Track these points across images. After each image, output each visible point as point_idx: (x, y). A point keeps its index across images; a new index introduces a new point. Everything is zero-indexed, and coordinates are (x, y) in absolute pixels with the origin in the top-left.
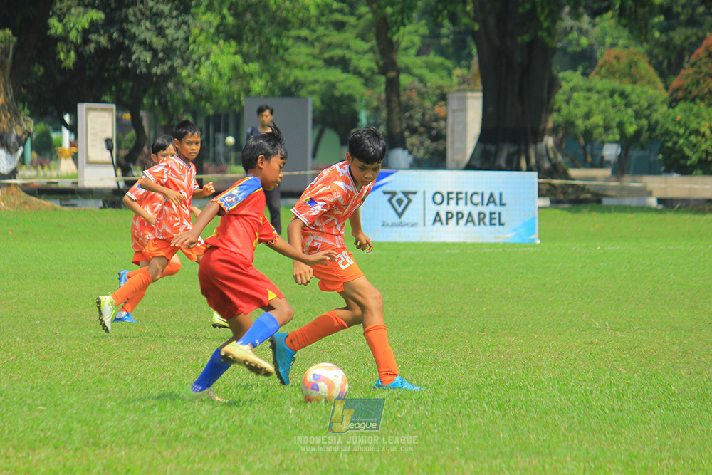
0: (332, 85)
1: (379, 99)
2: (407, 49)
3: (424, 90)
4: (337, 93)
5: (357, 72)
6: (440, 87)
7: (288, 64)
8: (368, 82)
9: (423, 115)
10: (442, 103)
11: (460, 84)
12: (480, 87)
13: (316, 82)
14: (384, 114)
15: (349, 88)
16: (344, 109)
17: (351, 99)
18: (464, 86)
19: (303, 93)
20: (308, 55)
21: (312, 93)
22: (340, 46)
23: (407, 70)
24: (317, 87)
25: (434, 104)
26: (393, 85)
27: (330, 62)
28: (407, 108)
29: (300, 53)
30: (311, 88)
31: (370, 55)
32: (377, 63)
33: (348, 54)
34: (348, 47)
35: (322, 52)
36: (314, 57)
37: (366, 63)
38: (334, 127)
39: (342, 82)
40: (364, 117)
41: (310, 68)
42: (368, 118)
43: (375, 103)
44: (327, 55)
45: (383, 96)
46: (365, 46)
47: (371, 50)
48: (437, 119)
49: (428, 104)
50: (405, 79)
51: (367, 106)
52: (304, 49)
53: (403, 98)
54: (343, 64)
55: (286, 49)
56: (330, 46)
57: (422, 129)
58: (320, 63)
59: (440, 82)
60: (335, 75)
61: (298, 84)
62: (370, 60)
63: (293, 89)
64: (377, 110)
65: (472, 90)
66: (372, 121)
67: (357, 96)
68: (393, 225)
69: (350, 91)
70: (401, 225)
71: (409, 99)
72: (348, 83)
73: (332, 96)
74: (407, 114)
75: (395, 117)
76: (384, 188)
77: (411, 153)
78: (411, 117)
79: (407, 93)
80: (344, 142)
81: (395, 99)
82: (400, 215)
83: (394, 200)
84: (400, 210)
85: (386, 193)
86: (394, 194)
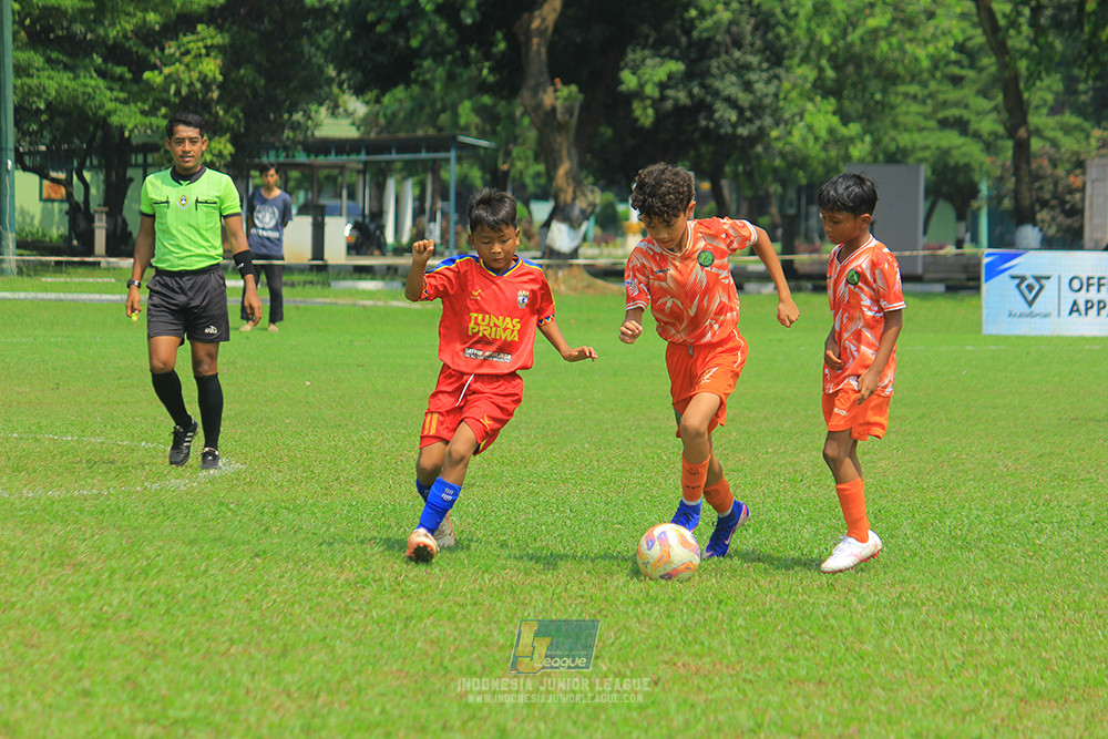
0: (945, 152)
1: (1003, 166)
2: (1037, 107)
3: (1056, 155)
4: (952, 162)
5: (977, 136)
6: (1076, 153)
7: (895, 125)
8: (989, 147)
9: (1056, 185)
10: (1079, 171)
11: (1099, 148)
13: (926, 147)
14: (1010, 183)
15: (965, 155)
16: (961, 178)
17: (967, 168)
19: (911, 160)
20: (918, 114)
21: (920, 161)
22: (957, 104)
23: (1038, 133)
24: (927, 154)
25: (1069, 172)
26: (1022, 148)
27: (945, 124)
28: (1037, 177)
29: (910, 112)
30: (920, 154)
31: (994, 115)
32: (1004, 124)
33: (966, 115)
34: (966, 106)
35: (935, 112)
36: (926, 117)
37: (988, 125)
38: (949, 198)
39: (959, 147)
40: (984, 188)
41: (921, 130)
42: (989, 188)
43: (998, 172)
44: (940, 115)
45: (1009, 163)
46: (986, 104)
47: (995, 108)
48: (1071, 191)
49: (1061, 172)
50: (1036, 144)
51: (988, 175)
52: (915, 108)
53: (1034, 166)
54: (961, 126)
55: (893, 107)
56: (945, 104)
57: (1054, 202)
58: (932, 124)
59: (1076, 147)
60: (951, 139)
61: (905, 151)
62: (995, 121)
63: (900, 156)
64: (1001, 179)
66: (995, 192)
67: (975, 165)
68: (1021, 315)
69: (966, 160)
70: (1031, 315)
71: (1040, 167)
72: (965, 149)
73: (946, 165)
74: (1037, 185)
75: (1024, 188)
76: (1011, 272)
77: (1041, 230)
78: (1041, 188)
79: (1039, 161)
80: (961, 217)
81: (1024, 166)
82: (1030, 304)
83: (1023, 286)
84: (1030, 297)
85: (1013, 277)
86: (1023, 279)
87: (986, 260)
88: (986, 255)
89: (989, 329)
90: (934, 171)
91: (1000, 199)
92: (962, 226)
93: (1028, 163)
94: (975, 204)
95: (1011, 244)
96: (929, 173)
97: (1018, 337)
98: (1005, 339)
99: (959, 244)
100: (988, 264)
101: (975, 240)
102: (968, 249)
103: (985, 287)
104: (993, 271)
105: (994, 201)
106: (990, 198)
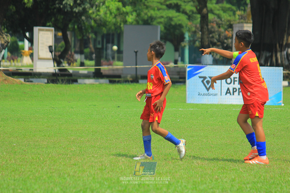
0: (170, 19)
1: (196, 27)
3: (220, 22)
4: (173, 23)
5: (184, 12)
6: (229, 21)
7: (147, 7)
8: (190, 17)
9: (219, 35)
10: (230, 29)
11: (239, 19)
12: (251, 21)
13: (162, 17)
14: (199, 34)
15: (180, 20)
16: (177, 32)
17: (180, 26)
18: (242, 21)
19: (155, 23)
21: (160, 23)
23: (212, 11)
24: (162, 20)
25: (226, 30)
26: (204, 19)
27: (170, 7)
28: (211, 32)
30: (159, 20)
31: (191, 3)
33: (180, 2)
36: (161, 4)
37: (190, 7)
38: (171, 41)
39: (176, 17)
40: (187, 36)
41: (159, 9)
42: (189, 36)
43: (194, 29)
44: (168, 3)
45: (198, 25)
48: (226, 38)
49: (222, 30)
50: (211, 17)
51: (189, 31)
53: (210, 27)
54: (177, 8)
57: (219, 43)
58: (164, 7)
59: (229, 18)
60: (172, 13)
61: (152, 18)
63: (150, 21)
64: (195, 32)
65: (247, 23)
66: (192, 39)
67: (184, 25)
68: (204, 95)
69: (180, 22)
70: (209, 95)
71: (212, 27)
72: (180, 18)
73: (171, 25)
74: (211, 35)
75: (205, 37)
76: (200, 75)
77: (213, 56)
78: (213, 37)
79: (212, 24)
80: (176, 50)
81: (205, 27)
82: (208, 89)
83: (205, 82)
84: (208, 86)
85: (200, 77)
86: (205, 78)
87: (188, 70)
88: (188, 67)
89: (189, 101)
90: (165, 28)
91: (194, 42)
92: (177, 54)
93: (207, 25)
94: (183, 44)
95: (199, 62)
96: (163, 29)
97: (202, 104)
98: (197, 105)
99: (176, 62)
100: (189, 71)
101: (183, 60)
102: (180, 64)
103: (188, 81)
104: (192, 74)
105: (192, 42)
106: (190, 41)
